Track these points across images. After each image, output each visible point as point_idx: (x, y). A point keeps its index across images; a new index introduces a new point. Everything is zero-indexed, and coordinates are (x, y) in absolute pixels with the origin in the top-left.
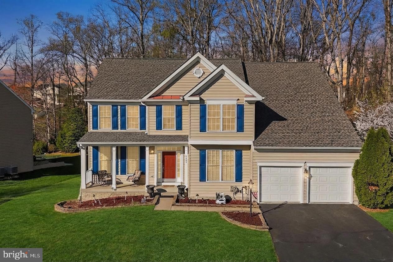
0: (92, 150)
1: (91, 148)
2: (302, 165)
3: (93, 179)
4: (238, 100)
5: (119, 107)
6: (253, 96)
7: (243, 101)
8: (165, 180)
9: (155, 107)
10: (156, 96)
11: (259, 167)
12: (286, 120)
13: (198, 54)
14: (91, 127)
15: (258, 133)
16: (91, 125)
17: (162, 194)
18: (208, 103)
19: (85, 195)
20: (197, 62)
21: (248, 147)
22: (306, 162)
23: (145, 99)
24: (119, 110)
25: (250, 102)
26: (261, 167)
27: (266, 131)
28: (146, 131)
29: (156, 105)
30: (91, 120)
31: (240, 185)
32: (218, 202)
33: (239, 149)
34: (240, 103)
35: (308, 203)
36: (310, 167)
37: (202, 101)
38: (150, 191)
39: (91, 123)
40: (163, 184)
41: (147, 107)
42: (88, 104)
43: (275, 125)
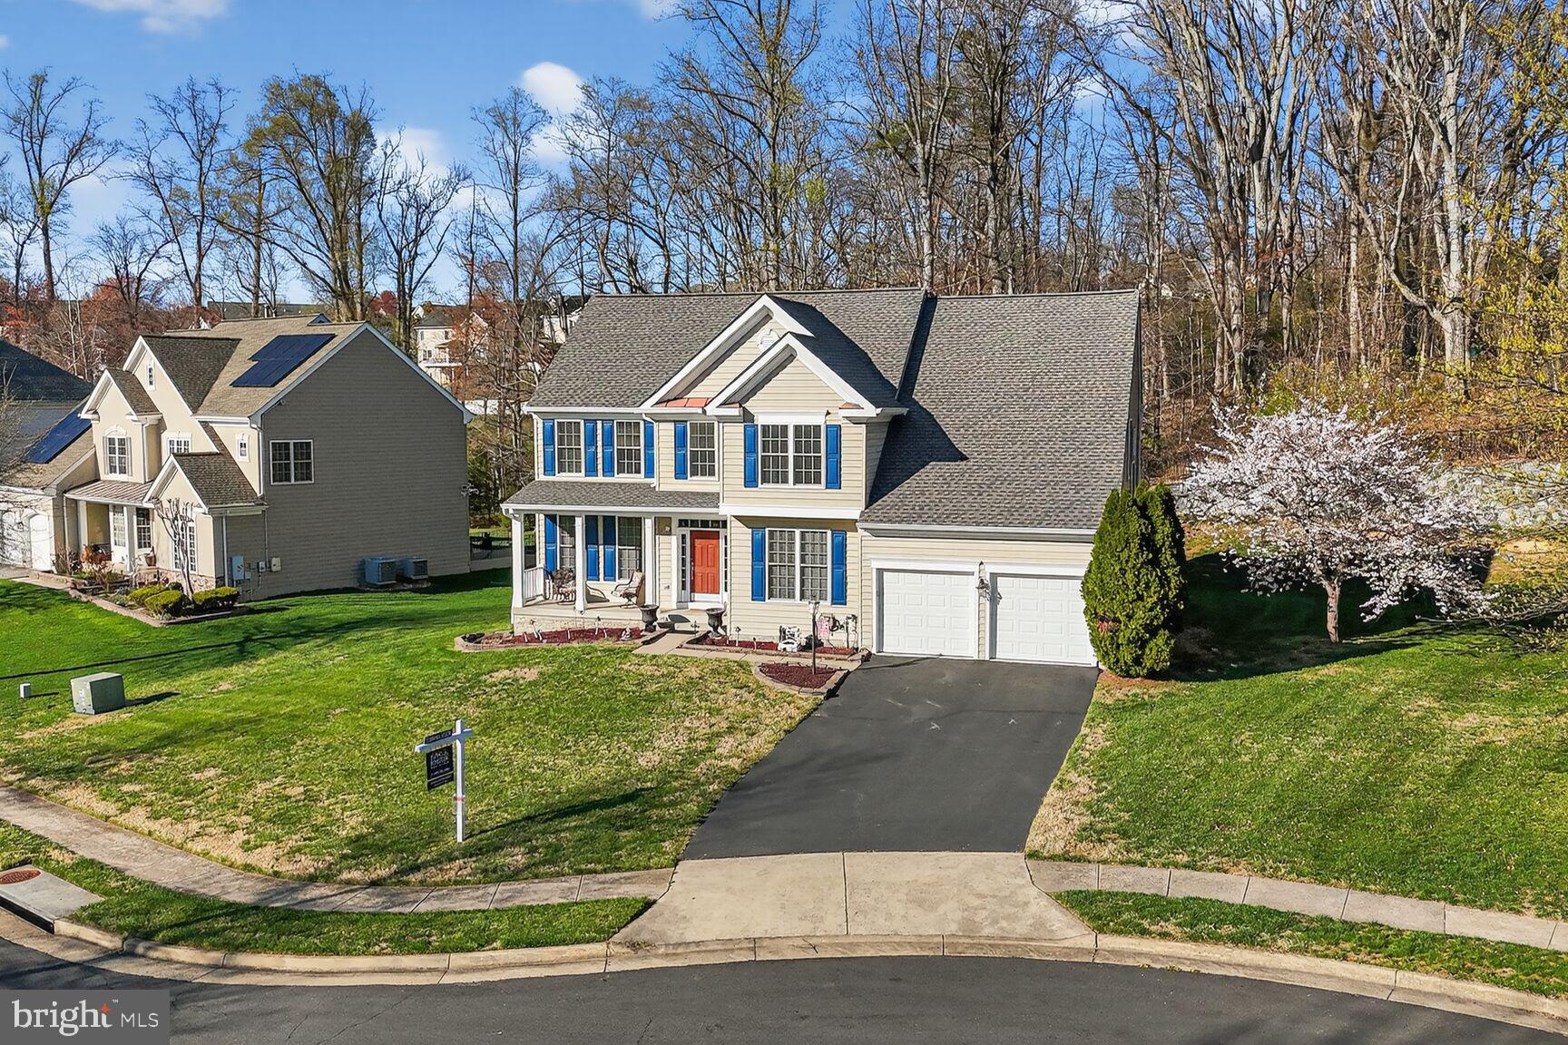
0: (542, 522)
1: (542, 517)
2: (975, 568)
3: (545, 590)
4: (828, 413)
5: (599, 423)
6: (858, 407)
7: (838, 418)
8: (697, 596)
9: (672, 426)
10: (675, 399)
11: (874, 572)
12: (964, 458)
13: (765, 301)
14: (542, 470)
15: (875, 492)
16: (542, 465)
17: (678, 626)
18: (761, 420)
19: (522, 621)
20: (767, 317)
21: (851, 525)
22: (982, 563)
23: (647, 407)
24: (599, 432)
25: (856, 421)
26: (880, 572)
27: (905, 485)
28: (653, 481)
29: (674, 421)
30: (541, 454)
31: (841, 613)
32: (781, 646)
33: (841, 528)
34: (832, 421)
35: (987, 658)
36: (994, 576)
37: (747, 417)
38: (648, 618)
39: (541, 459)
40: (691, 605)
41: (655, 424)
42: (535, 416)
43: (933, 472)
